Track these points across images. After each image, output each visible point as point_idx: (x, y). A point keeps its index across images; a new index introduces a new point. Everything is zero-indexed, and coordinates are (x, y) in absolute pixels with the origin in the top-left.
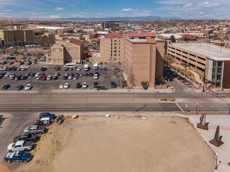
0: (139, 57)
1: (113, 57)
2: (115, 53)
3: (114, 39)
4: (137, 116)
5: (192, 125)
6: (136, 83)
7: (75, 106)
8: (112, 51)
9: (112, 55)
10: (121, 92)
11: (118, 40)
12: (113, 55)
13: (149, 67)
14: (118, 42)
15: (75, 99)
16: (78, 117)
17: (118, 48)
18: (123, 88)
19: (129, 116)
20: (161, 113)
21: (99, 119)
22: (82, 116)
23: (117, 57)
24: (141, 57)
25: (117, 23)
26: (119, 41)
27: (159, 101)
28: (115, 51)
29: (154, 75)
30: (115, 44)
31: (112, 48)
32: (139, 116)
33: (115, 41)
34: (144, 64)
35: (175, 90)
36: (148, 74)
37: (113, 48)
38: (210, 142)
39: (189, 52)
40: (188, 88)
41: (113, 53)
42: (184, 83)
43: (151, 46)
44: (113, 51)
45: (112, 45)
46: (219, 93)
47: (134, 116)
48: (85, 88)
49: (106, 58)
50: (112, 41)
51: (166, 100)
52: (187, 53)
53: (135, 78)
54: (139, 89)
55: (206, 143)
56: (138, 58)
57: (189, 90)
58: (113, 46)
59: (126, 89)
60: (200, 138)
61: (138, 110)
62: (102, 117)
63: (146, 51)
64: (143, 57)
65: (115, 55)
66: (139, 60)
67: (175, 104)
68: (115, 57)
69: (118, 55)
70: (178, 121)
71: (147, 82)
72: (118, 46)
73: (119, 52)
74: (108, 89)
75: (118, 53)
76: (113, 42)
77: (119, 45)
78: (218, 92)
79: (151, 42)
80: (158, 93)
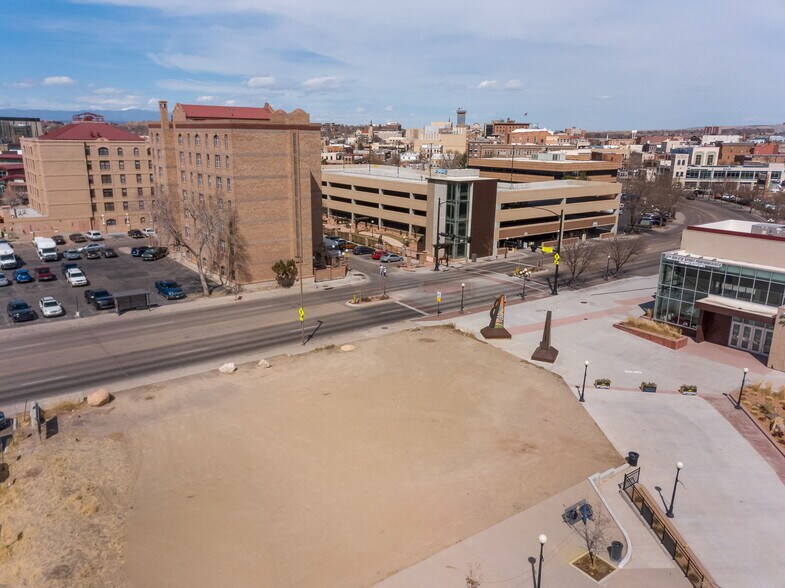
0: (257, 177)
1: (103, 215)
2: (108, 200)
3: (96, 145)
4: (321, 349)
5: (472, 336)
6: (252, 270)
7: (66, 373)
8: (92, 193)
9: (94, 208)
10: (209, 305)
11: (112, 147)
12: (100, 207)
13: (291, 211)
14: (113, 157)
15: (44, 354)
16: (111, 398)
17: (116, 180)
18: (210, 292)
19: (299, 355)
20: (379, 327)
21: (205, 384)
22: (127, 391)
23: (118, 213)
24: (265, 177)
25: (21, 124)
26: (120, 152)
27: (350, 305)
28: (108, 193)
29: (310, 235)
30: (104, 164)
31: (91, 182)
32: (328, 348)
33: (102, 151)
34: (277, 201)
35: (367, 276)
36: (292, 236)
37: (97, 180)
38: (533, 358)
39: (352, 183)
40: (396, 268)
41: (100, 199)
42: (378, 259)
43: (294, 134)
44: (99, 194)
45: (89, 167)
46: (470, 267)
47: (311, 352)
48: (59, 316)
49: (69, 222)
50: (87, 153)
51: (367, 300)
52: (348, 187)
53: (250, 251)
54: (266, 288)
55: (527, 362)
56: (256, 181)
57: (401, 272)
58: (97, 172)
59: (221, 295)
60: (508, 356)
61: (310, 337)
62: (209, 377)
63: (277, 155)
64: (273, 177)
65: (109, 207)
66: (258, 187)
67: (394, 304)
68: (111, 215)
69: (119, 206)
70: (435, 335)
71: (292, 263)
72: (114, 171)
73: (124, 194)
74: (156, 306)
75: (117, 199)
76: (95, 157)
77: (121, 167)
78: (466, 267)
79: (292, 123)
80: (329, 290)
